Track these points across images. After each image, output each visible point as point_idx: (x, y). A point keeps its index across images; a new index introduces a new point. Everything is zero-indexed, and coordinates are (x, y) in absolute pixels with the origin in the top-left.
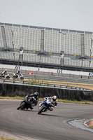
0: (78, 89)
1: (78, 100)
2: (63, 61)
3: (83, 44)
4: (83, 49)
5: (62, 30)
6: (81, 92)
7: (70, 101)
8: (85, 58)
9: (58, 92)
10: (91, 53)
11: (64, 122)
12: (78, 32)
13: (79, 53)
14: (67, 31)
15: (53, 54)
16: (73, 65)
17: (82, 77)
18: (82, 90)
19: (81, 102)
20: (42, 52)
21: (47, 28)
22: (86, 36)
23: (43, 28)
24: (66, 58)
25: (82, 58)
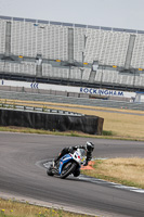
0: (61, 113)
1: (61, 130)
2: (39, 69)
3: (71, 44)
4: (71, 52)
5: (39, 21)
6: (66, 118)
7: (48, 132)
8: (75, 65)
9: (29, 117)
10: (83, 57)
11: (37, 163)
12: (64, 24)
13: (65, 57)
14: (46, 22)
15: (25, 58)
16: (55, 75)
17: (68, 94)
18: (67, 114)
19: (65, 133)
20: (7, 55)
21: (15, 19)
22: (77, 31)
23: (10, 18)
24: (45, 65)
25: (69, 65)
